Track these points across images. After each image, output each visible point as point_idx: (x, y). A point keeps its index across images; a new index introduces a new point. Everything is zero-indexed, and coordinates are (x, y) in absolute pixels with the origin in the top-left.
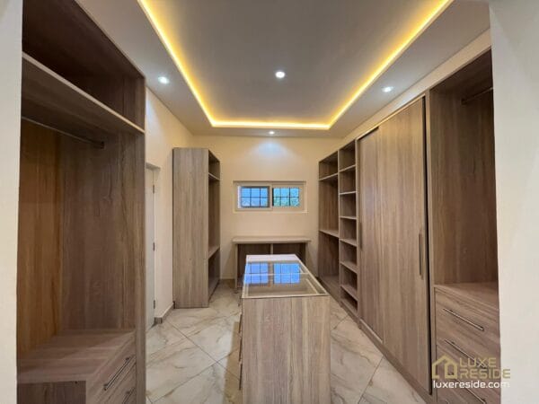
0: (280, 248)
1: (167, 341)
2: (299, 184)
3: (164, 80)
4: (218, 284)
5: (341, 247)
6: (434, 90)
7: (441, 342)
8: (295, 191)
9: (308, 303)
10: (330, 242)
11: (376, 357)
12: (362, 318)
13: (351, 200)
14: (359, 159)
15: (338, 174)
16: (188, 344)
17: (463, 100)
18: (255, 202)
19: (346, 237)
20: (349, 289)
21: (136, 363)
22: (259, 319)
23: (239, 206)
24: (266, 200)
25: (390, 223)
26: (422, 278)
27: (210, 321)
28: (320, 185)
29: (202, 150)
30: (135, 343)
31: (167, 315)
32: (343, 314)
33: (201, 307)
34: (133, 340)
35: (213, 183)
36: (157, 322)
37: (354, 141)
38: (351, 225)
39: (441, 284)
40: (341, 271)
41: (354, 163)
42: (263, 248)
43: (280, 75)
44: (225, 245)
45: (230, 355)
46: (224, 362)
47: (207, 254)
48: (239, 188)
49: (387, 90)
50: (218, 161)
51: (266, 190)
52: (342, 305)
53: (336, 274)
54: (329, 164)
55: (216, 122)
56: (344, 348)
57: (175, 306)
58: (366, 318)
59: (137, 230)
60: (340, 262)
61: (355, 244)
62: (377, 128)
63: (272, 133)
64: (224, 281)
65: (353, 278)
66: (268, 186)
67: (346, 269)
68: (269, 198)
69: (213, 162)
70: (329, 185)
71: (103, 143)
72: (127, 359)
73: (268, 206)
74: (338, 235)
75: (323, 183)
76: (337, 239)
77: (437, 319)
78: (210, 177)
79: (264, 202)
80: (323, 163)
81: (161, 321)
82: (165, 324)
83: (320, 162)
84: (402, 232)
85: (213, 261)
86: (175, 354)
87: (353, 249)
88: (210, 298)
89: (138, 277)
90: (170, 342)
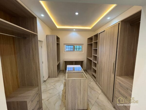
0: (76, 63)
1: (47, 86)
2: (82, 45)
3: (43, 15)
4: (60, 71)
5: (92, 63)
6: (122, 21)
7: (116, 90)
8: (81, 47)
9: (83, 81)
10: (89, 61)
11: (100, 91)
12: (97, 81)
13: (96, 50)
14: (99, 39)
15: (93, 43)
16: (52, 87)
17: (131, 24)
18: (70, 50)
19: (94, 60)
20: (94, 74)
21: (39, 94)
22: (70, 84)
23: (65, 51)
24: (72, 49)
25: (106, 59)
26: (113, 74)
27: (58, 81)
28: (88, 45)
29: (55, 35)
30: (39, 89)
31: (47, 79)
32: (92, 80)
33: (56, 77)
34: (38, 89)
35: (58, 45)
36: (44, 81)
37: (98, 34)
38: (96, 58)
39: (118, 76)
40: (92, 69)
41: (97, 40)
42: (72, 63)
43: (77, 14)
44: (62, 61)
45: (63, 90)
46: (62, 92)
47: (57, 64)
48: (65, 45)
49: (109, 18)
50: (59, 38)
51: (73, 46)
52: (92, 78)
53: (91, 69)
54: (90, 39)
55: (58, 27)
56: (92, 89)
57: (49, 77)
58: (98, 81)
59: (37, 62)
60: (92, 67)
61: (96, 62)
62: (105, 31)
63: (74, 30)
64: (61, 70)
65: (95, 71)
66: (73, 45)
67: (93, 69)
68: (73, 48)
69: (58, 39)
70: (90, 45)
71: (26, 38)
72: (37, 94)
73: (73, 51)
74: (92, 60)
75: (88, 44)
76: (91, 61)
77: (116, 85)
78: (57, 43)
79: (72, 50)
80: (89, 39)
81: (46, 81)
82: (47, 82)
83: (88, 39)
84: (109, 61)
85: (58, 66)
86: (49, 90)
87: (96, 64)
88: (58, 75)
89: (38, 74)
90: (48, 87)
